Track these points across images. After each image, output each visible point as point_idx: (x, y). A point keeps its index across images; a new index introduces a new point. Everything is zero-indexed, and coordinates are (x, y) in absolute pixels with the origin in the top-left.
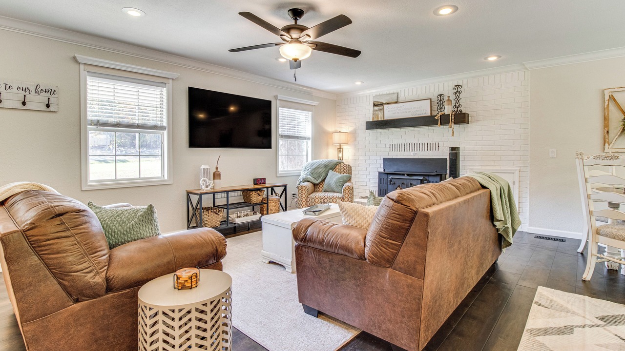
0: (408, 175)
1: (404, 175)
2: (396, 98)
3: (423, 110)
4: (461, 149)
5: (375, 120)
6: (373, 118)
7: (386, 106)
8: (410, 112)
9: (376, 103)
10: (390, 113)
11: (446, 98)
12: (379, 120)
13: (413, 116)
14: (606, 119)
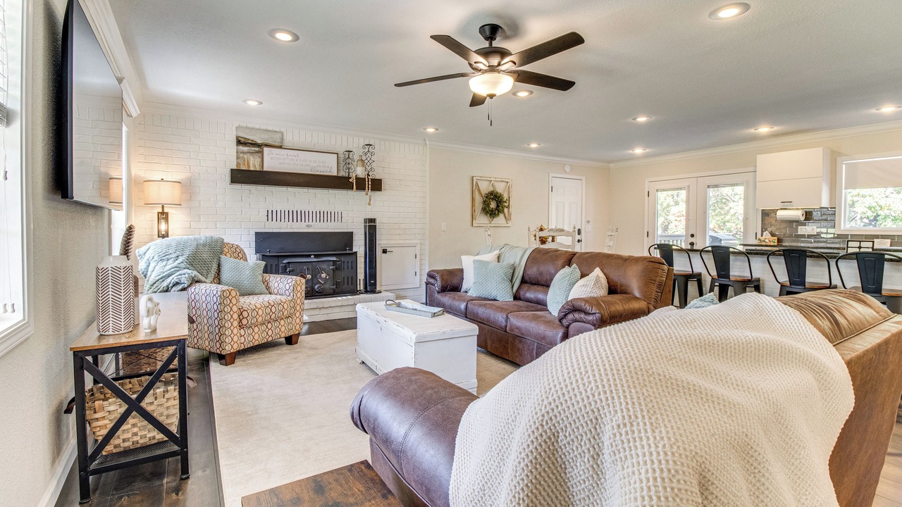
0: (316, 256)
1: (309, 256)
2: (279, 140)
3: (329, 166)
4: (377, 221)
5: (243, 168)
6: (238, 164)
7: (266, 150)
8: (308, 165)
9: (243, 140)
10: (273, 161)
11: (356, 157)
12: (252, 169)
13: (313, 173)
14: (473, 200)
